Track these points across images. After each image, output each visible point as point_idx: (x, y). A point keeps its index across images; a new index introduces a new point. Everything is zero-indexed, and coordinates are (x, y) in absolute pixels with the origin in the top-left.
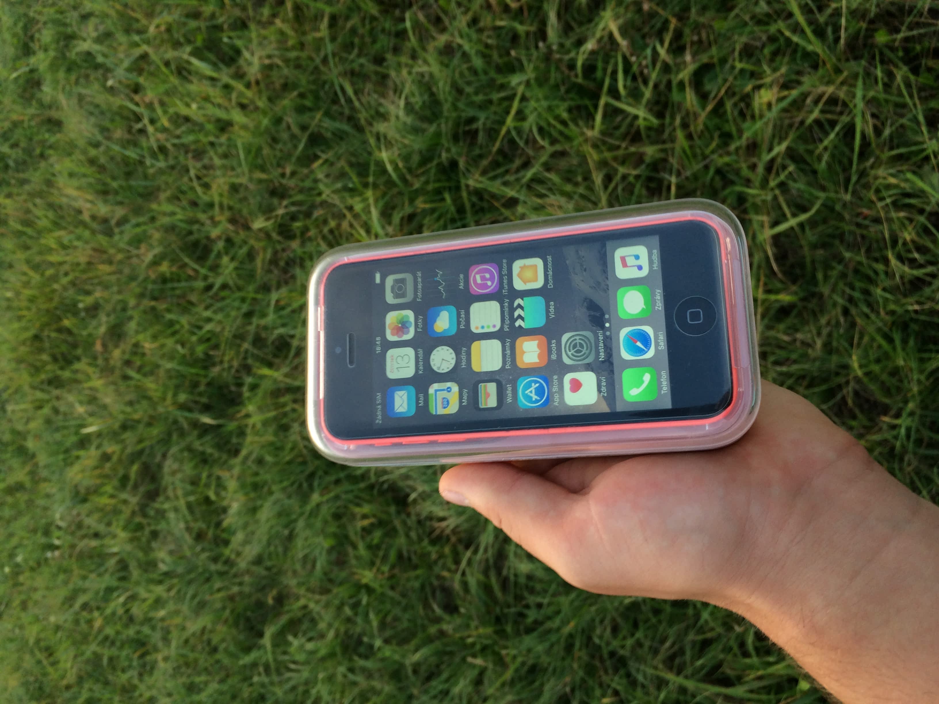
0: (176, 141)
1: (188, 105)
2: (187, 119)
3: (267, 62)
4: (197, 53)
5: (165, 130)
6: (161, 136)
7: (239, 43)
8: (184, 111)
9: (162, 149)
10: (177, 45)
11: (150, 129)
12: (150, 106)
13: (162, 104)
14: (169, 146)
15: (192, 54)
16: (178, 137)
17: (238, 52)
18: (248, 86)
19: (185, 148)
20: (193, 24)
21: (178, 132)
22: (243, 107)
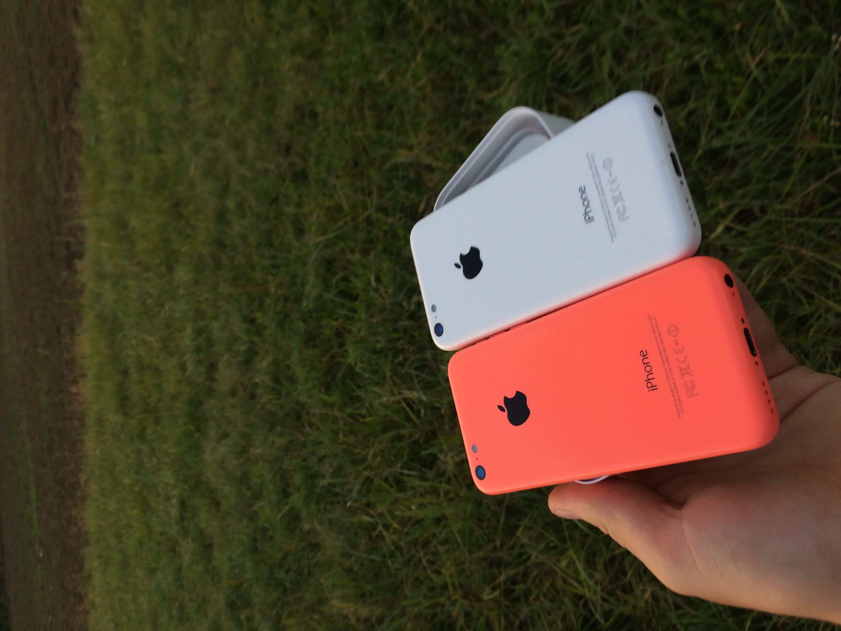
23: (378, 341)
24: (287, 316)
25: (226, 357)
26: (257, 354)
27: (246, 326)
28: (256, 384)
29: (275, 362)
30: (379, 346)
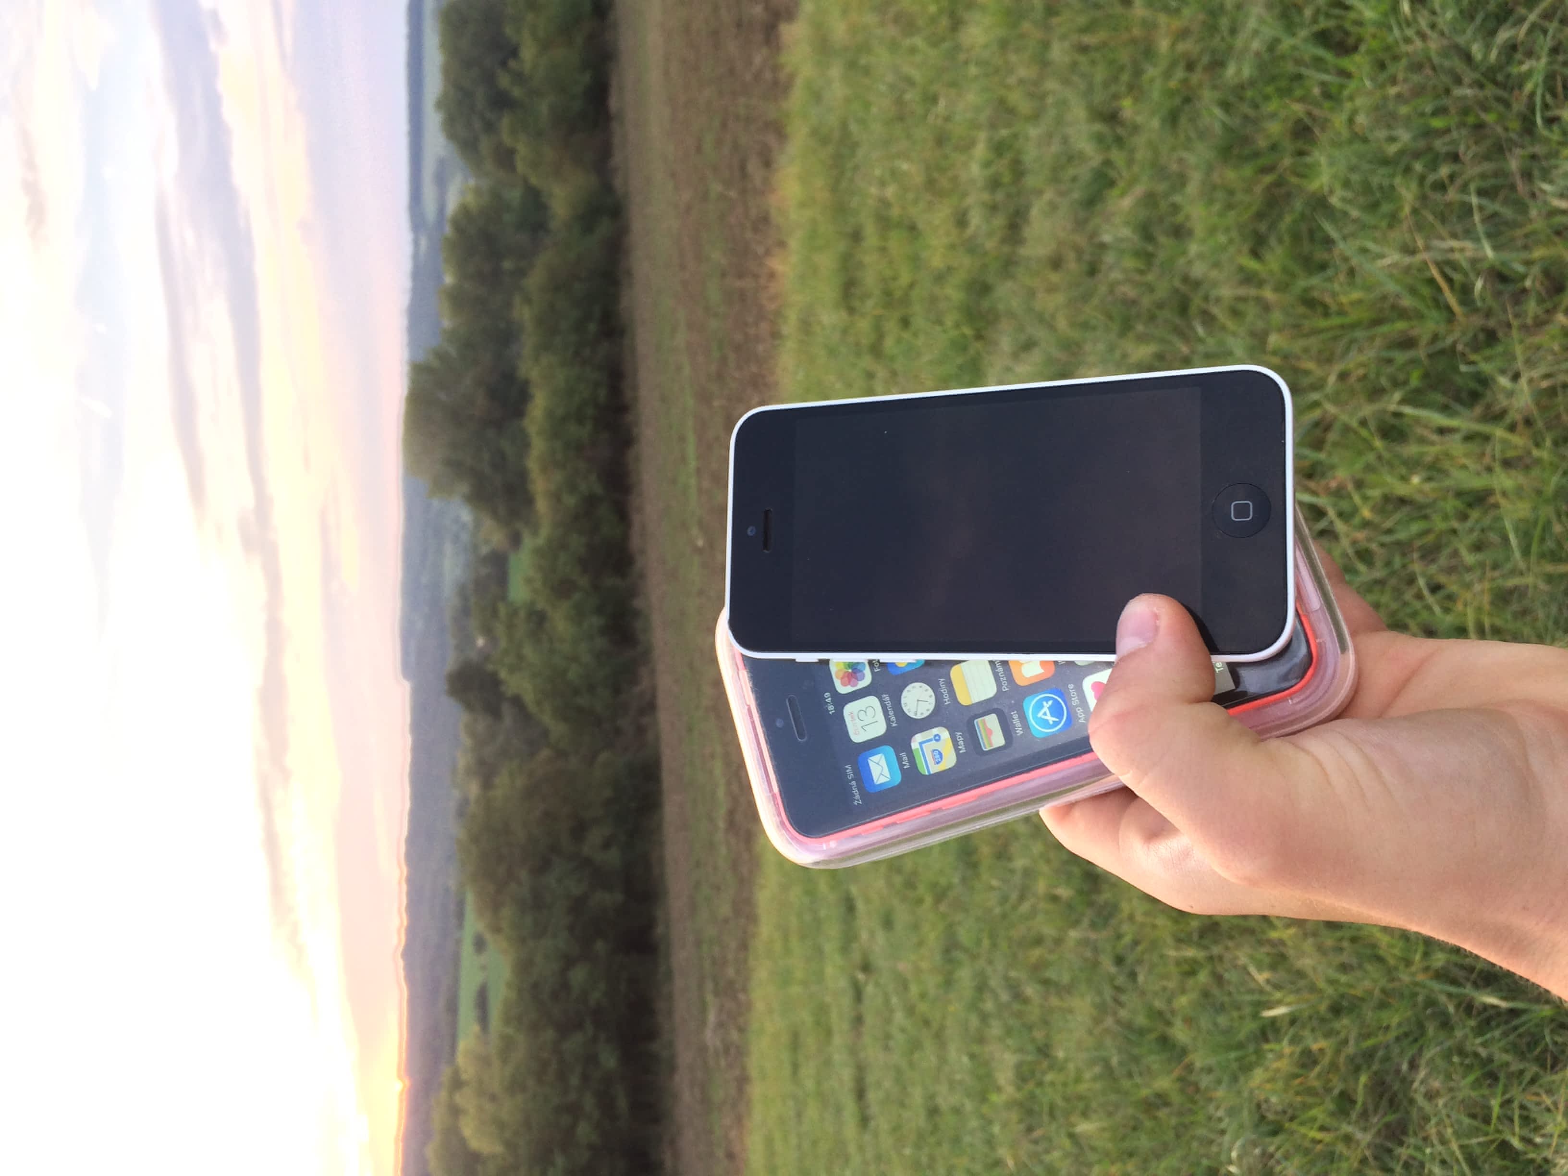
0: (1387, 539)
1: (1404, 479)
2: (1402, 501)
3: (1545, 384)
4: (1414, 398)
5: (1366, 524)
6: (1360, 535)
7: (1486, 368)
8: (1401, 490)
9: (1365, 555)
10: (1376, 393)
11: (1340, 526)
12: (1339, 493)
13: (1359, 485)
14: (1374, 546)
15: (1403, 401)
16: (1389, 531)
17: (1484, 381)
18: (1512, 428)
19: (1403, 547)
20: (1401, 357)
21: (1388, 524)
22: (1507, 464)
23: (1392, 139)
24: (1187, 100)
25: (1049, 195)
26: (1112, 183)
27: (1098, 127)
28: (1103, 246)
29: (1150, 199)
30: (1392, 149)
